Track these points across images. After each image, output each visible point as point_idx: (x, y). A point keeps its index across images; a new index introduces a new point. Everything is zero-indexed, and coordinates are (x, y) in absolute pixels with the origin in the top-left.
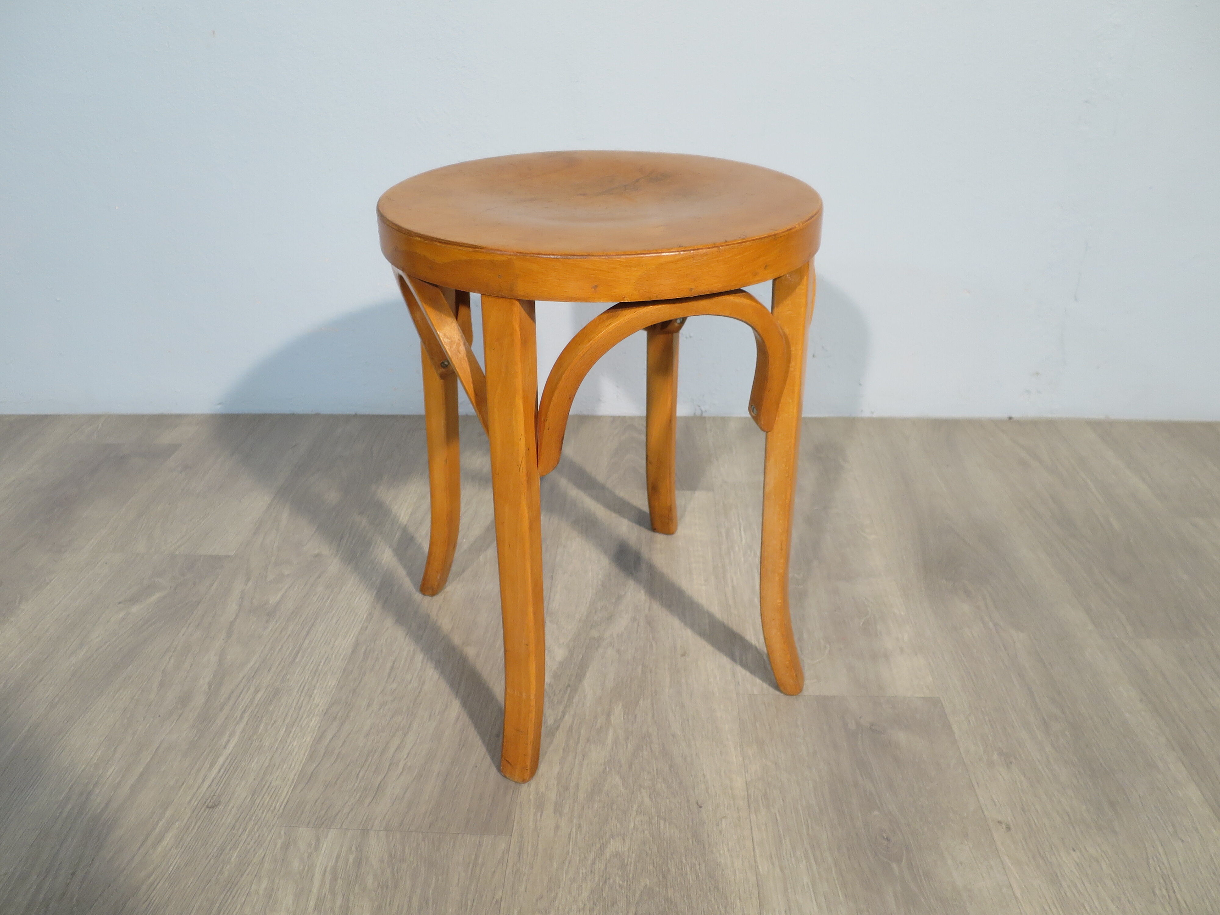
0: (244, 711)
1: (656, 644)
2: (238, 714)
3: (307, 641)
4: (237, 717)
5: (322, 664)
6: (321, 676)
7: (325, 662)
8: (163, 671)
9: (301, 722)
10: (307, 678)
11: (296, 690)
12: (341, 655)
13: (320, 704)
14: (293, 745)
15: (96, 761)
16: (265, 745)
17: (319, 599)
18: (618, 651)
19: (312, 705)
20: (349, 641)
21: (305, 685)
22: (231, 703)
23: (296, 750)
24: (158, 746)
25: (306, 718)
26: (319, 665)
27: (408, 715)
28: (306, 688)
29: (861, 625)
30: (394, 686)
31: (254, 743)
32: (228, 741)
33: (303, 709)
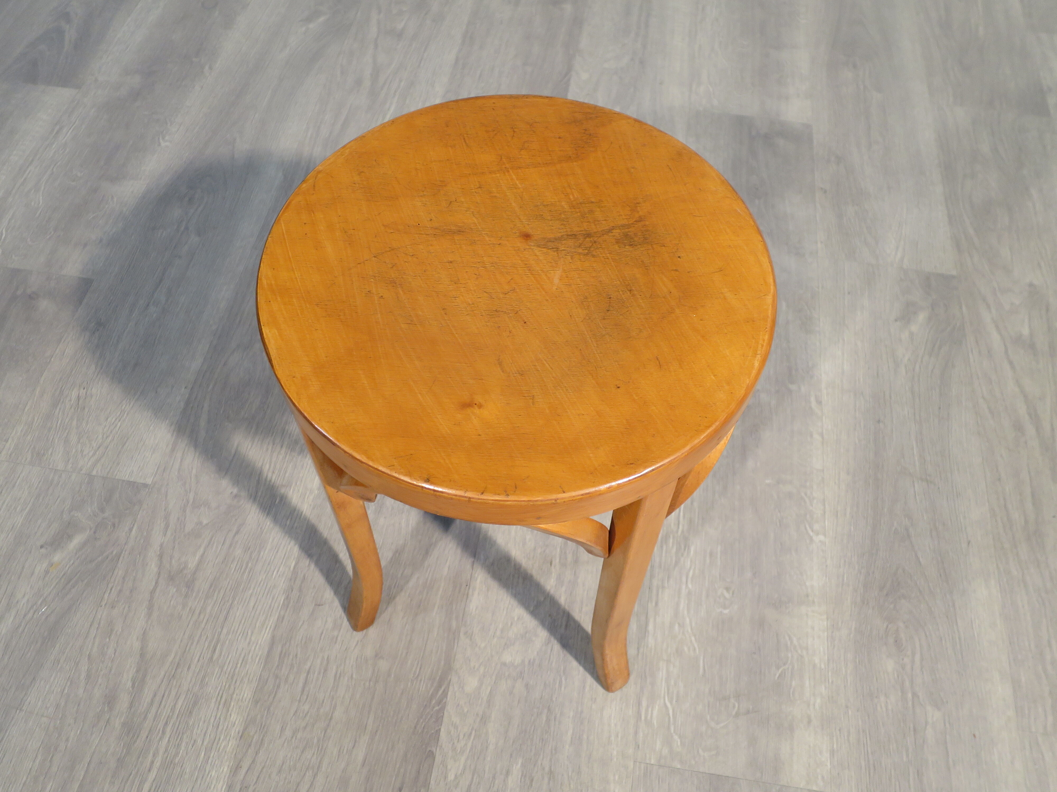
0: (166, 724)
1: (566, 680)
2: (161, 726)
3: (225, 631)
4: (159, 730)
5: (239, 665)
6: (238, 682)
7: (242, 663)
8: (89, 656)
9: (219, 745)
10: (224, 684)
11: (214, 700)
12: (257, 656)
13: (237, 723)
14: (211, 776)
15: (35, 773)
16: (186, 772)
17: (237, 568)
18: (527, 685)
19: (229, 722)
20: (265, 637)
21: (223, 694)
22: (153, 710)
23: (214, 782)
24: (89, 759)
25: (223, 740)
26: (236, 667)
27: (318, 749)
28: (223, 700)
29: (776, 678)
30: (306, 707)
31: (176, 767)
32: (152, 762)
33: (220, 728)
